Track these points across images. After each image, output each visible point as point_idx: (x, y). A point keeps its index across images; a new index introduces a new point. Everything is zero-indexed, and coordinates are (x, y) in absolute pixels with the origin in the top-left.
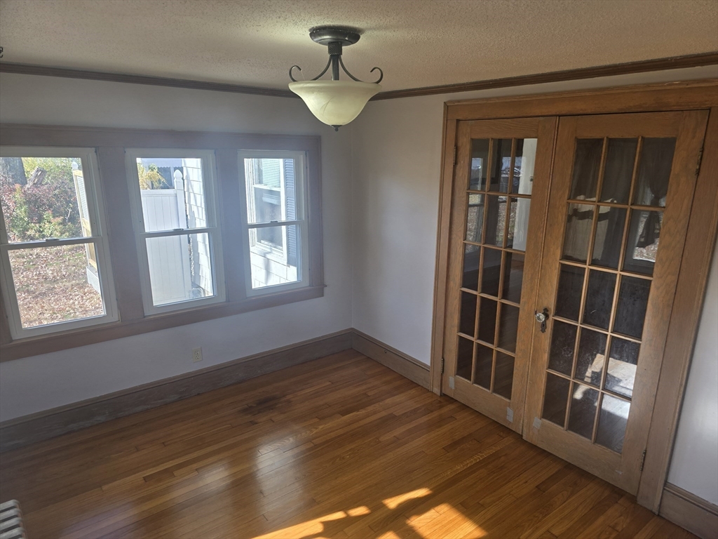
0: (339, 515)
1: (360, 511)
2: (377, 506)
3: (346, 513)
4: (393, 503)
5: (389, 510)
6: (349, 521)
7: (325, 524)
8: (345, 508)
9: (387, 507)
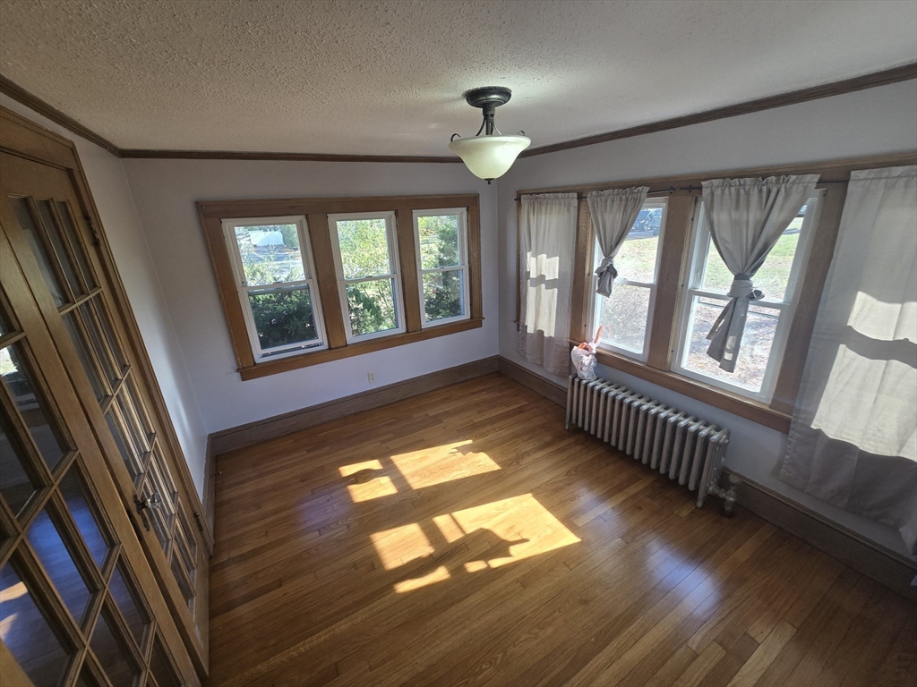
0: (496, 563)
1: (474, 567)
2: (458, 571)
3: (489, 566)
4: (441, 574)
5: (446, 567)
6: (486, 556)
7: (508, 555)
8: (489, 570)
9: (448, 569)
